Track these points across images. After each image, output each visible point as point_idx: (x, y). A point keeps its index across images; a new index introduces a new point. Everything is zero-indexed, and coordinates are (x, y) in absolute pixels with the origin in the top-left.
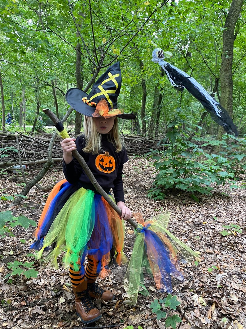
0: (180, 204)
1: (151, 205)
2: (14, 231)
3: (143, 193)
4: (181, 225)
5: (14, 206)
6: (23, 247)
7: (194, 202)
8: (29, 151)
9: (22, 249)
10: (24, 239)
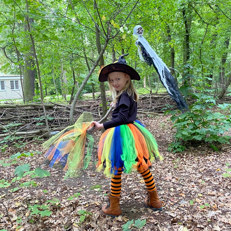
0: (199, 155)
1: (171, 157)
2: (41, 185)
3: (164, 147)
4: (194, 173)
5: (45, 166)
6: (46, 197)
7: (214, 151)
8: (62, 118)
9: (46, 199)
10: (49, 191)
